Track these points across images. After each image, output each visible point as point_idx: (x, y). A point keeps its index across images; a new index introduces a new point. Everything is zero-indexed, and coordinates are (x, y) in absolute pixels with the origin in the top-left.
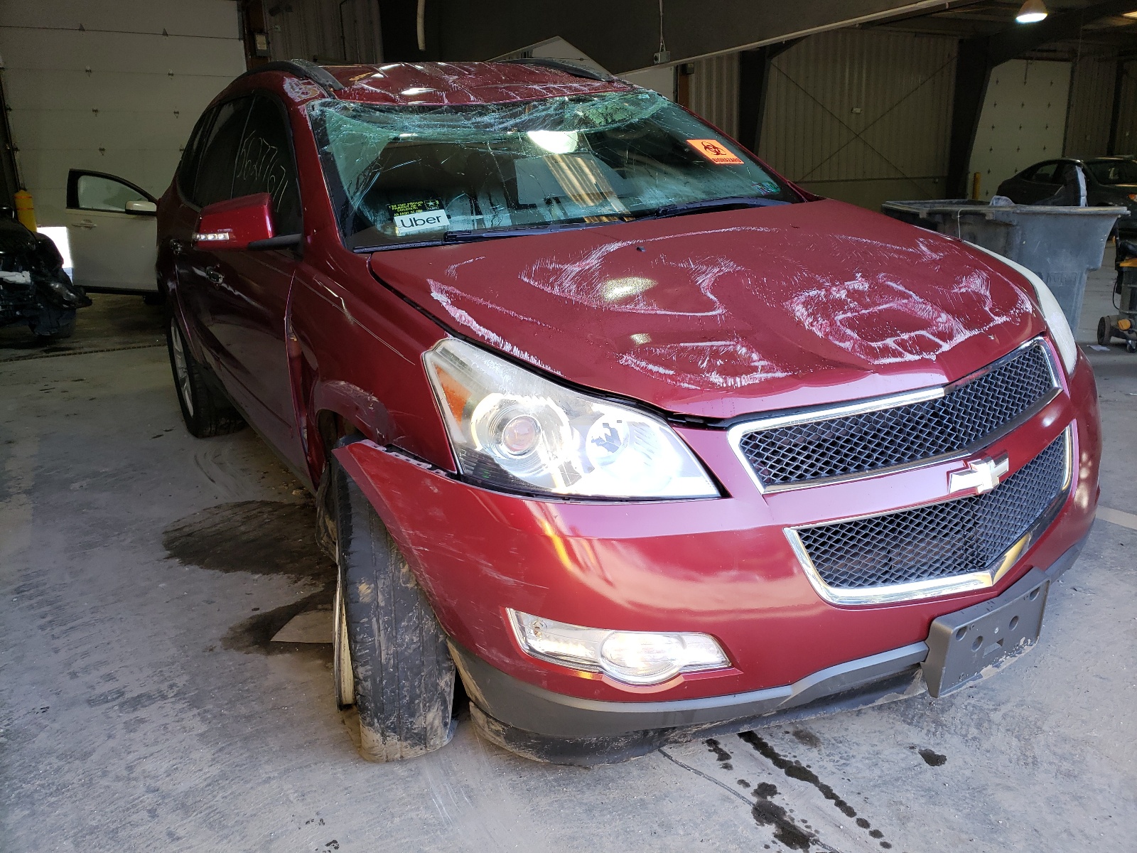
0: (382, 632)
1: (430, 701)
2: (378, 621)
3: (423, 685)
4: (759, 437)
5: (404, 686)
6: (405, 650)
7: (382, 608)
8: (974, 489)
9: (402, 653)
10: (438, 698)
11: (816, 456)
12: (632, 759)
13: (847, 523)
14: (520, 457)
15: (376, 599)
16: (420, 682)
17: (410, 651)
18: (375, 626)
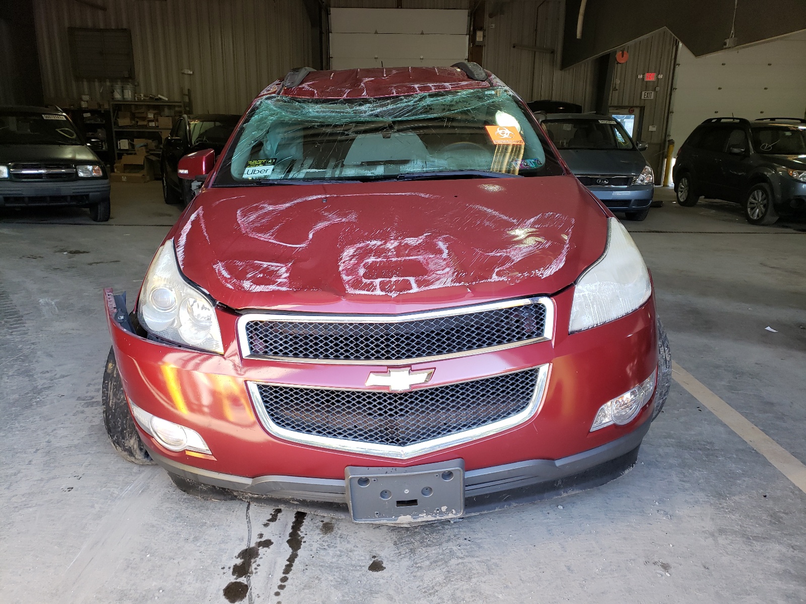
0: (112, 390)
1: (131, 433)
2: (111, 384)
3: (128, 423)
4: (261, 324)
5: (119, 421)
6: (121, 402)
7: (114, 377)
8: (388, 387)
9: (119, 404)
10: (135, 433)
11: (291, 343)
12: (213, 500)
13: (305, 389)
14: (164, 311)
15: (113, 372)
16: (126, 421)
17: (123, 404)
18: (109, 386)
